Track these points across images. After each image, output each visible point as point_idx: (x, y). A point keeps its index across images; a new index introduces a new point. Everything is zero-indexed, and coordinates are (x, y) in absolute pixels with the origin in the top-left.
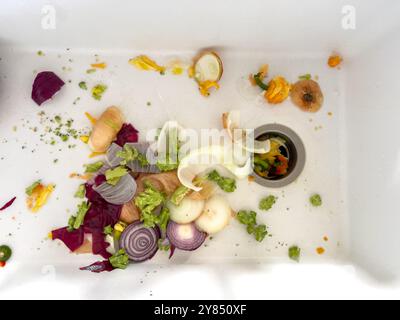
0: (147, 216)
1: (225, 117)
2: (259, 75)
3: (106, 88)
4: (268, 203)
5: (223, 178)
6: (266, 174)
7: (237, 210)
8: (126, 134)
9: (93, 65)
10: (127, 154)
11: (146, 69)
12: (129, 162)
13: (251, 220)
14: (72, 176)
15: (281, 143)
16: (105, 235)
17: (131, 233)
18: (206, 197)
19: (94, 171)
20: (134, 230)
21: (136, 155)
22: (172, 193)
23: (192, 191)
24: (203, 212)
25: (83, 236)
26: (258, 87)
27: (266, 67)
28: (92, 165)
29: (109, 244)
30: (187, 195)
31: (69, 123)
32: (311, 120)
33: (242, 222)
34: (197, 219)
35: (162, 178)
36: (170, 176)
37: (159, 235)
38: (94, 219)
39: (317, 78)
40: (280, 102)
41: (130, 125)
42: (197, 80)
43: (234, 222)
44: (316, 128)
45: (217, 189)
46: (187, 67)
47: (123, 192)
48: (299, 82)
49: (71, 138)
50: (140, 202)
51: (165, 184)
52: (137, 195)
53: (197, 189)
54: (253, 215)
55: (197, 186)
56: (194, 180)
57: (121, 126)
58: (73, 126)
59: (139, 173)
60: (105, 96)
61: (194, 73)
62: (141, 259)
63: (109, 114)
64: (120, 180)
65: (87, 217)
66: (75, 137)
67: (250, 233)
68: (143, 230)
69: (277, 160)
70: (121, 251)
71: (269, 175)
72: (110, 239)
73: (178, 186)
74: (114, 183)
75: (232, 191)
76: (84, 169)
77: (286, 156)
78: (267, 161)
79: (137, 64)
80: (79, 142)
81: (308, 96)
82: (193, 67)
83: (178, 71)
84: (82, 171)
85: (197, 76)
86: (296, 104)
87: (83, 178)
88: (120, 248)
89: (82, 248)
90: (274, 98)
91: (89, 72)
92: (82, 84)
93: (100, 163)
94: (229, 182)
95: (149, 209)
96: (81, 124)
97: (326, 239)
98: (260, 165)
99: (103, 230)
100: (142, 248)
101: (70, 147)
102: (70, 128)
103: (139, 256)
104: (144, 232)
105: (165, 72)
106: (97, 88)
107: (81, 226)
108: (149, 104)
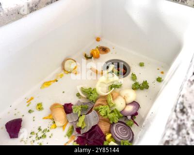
3: (41, 103)
4: (134, 77)
9: (28, 102)
20: (114, 129)
21: (80, 106)
23: (111, 93)
24: (124, 98)
26: (89, 59)
27: (85, 53)
28: (68, 131)
31: (40, 129)
32: (112, 53)
34: (126, 101)
35: (98, 102)
41: (65, 104)
46: (63, 72)
49: (47, 133)
51: (102, 103)
54: (136, 84)
58: (43, 128)
61: (67, 71)
64: (85, 121)
66: (49, 131)
67: (143, 89)
74: (85, 125)
76: (67, 137)
79: (45, 86)
80: (52, 131)
82: (65, 71)
83: (62, 76)
85: (69, 71)
87: (70, 141)
91: (28, 105)
92: (30, 111)
93: (71, 127)
96: (46, 124)
97: (158, 69)
100: (126, 132)
101: (50, 137)
102: (42, 130)
103: (129, 137)
104: (118, 127)
105: (58, 80)
106: (38, 105)
108: (63, 92)
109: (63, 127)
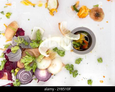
0: (26, 67)
2: (75, 5)
3: (11, 13)
4: (79, 61)
5: (59, 51)
6: (79, 48)
7: (65, 64)
8: (20, 32)
9: (6, 5)
10: (19, 40)
11: (28, 5)
12: (20, 44)
13: (71, 68)
15: (86, 35)
16: (12, 73)
17: (21, 73)
19: (7, 47)
20: (22, 72)
21: (22, 41)
22: (38, 57)
24: (50, 65)
25: (3, 74)
26: (75, 11)
27: (79, 2)
30: (44, 58)
32: (98, 25)
33: (67, 69)
34: (48, 68)
36: (36, 50)
38: (8, 67)
40: (84, 17)
41: (21, 29)
42: (48, 9)
44: (101, 29)
45: (57, 55)
46: (44, 4)
47: (18, 56)
48: (93, 8)
50: (23, 61)
51: (35, 54)
53: (47, 56)
55: (48, 54)
56: (47, 51)
57: (17, 29)
59: (25, 48)
60: (11, 17)
62: (26, 83)
63: (12, 25)
64: (17, 51)
65: (5, 65)
66: (0, 34)
67: (71, 74)
69: (84, 42)
70: (17, 80)
72: (13, 75)
74: (15, 52)
75: (63, 56)
77: (88, 41)
78: (79, 43)
79: (24, 3)
81: (97, 14)
82: (47, 4)
83: (40, 5)
84: (3, 47)
85: (48, 7)
86: (92, 18)
87: (3, 50)
89: (4, 78)
90: (81, 15)
91: (5, 7)
92: (2, 12)
93: (10, 44)
94: (62, 52)
95: (26, 64)
96: (2, 29)
97: (104, 77)
98: (76, 45)
99: (11, 71)
100: (25, 79)
105: (35, 6)
106: (7, 14)
107: (3, 69)
108: (29, 20)
109: (8, 41)
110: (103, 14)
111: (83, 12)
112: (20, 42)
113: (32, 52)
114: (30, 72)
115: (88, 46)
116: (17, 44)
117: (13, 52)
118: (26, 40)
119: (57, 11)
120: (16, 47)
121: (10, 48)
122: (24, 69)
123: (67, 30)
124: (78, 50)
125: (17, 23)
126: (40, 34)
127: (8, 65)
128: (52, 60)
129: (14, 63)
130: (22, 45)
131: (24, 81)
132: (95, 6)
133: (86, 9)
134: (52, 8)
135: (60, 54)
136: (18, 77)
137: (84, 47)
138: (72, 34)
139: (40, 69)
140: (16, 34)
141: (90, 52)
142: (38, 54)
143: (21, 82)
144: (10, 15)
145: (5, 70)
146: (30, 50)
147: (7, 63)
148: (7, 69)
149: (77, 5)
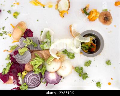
0: (36, 69)
1: (70, 26)
2: (85, 8)
3: (19, 13)
4: (88, 63)
5: (69, 53)
7: (75, 66)
8: (28, 33)
10: (28, 42)
11: (37, 5)
12: (29, 45)
13: (81, 71)
14: (5, 51)
15: (94, 38)
16: (18, 76)
17: (29, 76)
18: (62, 61)
19: (14, 49)
20: (30, 75)
21: (31, 42)
22: (47, 59)
23: (56, 58)
24: (60, 67)
25: (9, 77)
26: (85, 14)
27: (89, 5)
28: (13, 46)
29: (19, 81)
30: (54, 60)
31: (3, 28)
32: (107, 29)
33: (77, 72)
34: (58, 70)
35: (43, 53)
36: (46, 52)
37: (42, 77)
38: (14, 70)
39: (110, 10)
40: (94, 20)
41: (29, 29)
42: (59, 10)
43: (74, 71)
44: (109, 32)
45: (66, 57)
46: (54, 5)
47: (26, 58)
48: (102, 12)
49: (4, 35)
50: (33, 63)
51: (44, 55)
52: (31, 60)
53: (58, 58)
54: (82, 69)
55: (58, 56)
56: (57, 54)
57: (25, 30)
58: (5, 30)
59: (33, 50)
60: (19, 17)
61: (58, 7)
62: (34, 87)
63: (20, 25)
64: (25, 53)
65: (11, 68)
66: (6, 34)
67: (80, 76)
68: (35, 75)
69: (92, 45)
70: (25, 84)
71: (88, 51)
72: (20, 78)
73: (50, 56)
74: (22, 54)
75: (73, 58)
77: (95, 44)
78: (88, 46)
79: (33, 3)
80: (7, 36)
81: (106, 18)
82: (57, 5)
83: (51, 6)
84: (9, 49)
85: (59, 8)
86: (101, 22)
87: (9, 52)
88: (24, 82)
91: (12, 6)
92: (9, 11)
93: (17, 46)
94: (72, 54)
95: (36, 66)
96: (8, 29)
97: (112, 79)
98: (85, 47)
99: (17, 74)
100: (34, 82)
101: (4, 38)
102: (4, 30)
103: (32, 86)
104: (35, 76)
105: (45, 7)
106: (15, 13)
107: (8, 72)
108: (38, 20)
109: (15, 41)
110: (112, 18)
111: (94, 15)
112: (29, 43)
113: (41, 54)
114: (38, 75)
115: (96, 49)
116: (26, 46)
117: (20, 54)
118: (35, 41)
119: (68, 13)
120: (24, 48)
121: (17, 50)
122: (32, 71)
123: (76, 33)
124: (86, 53)
125: (25, 23)
126: (50, 35)
127: (14, 68)
128: (62, 62)
129: (21, 66)
130: (30, 46)
131: (32, 84)
132: (104, 10)
133: (96, 13)
134: (62, 10)
135: (70, 56)
136: (26, 81)
137: (92, 50)
138: (81, 36)
139: (49, 72)
140: (23, 35)
141: (99, 55)
142: (47, 56)
143: (29, 86)
144: (18, 14)
145: (11, 73)
146: (40, 52)
147: (12, 66)
148: (13, 72)
149: (87, 9)
